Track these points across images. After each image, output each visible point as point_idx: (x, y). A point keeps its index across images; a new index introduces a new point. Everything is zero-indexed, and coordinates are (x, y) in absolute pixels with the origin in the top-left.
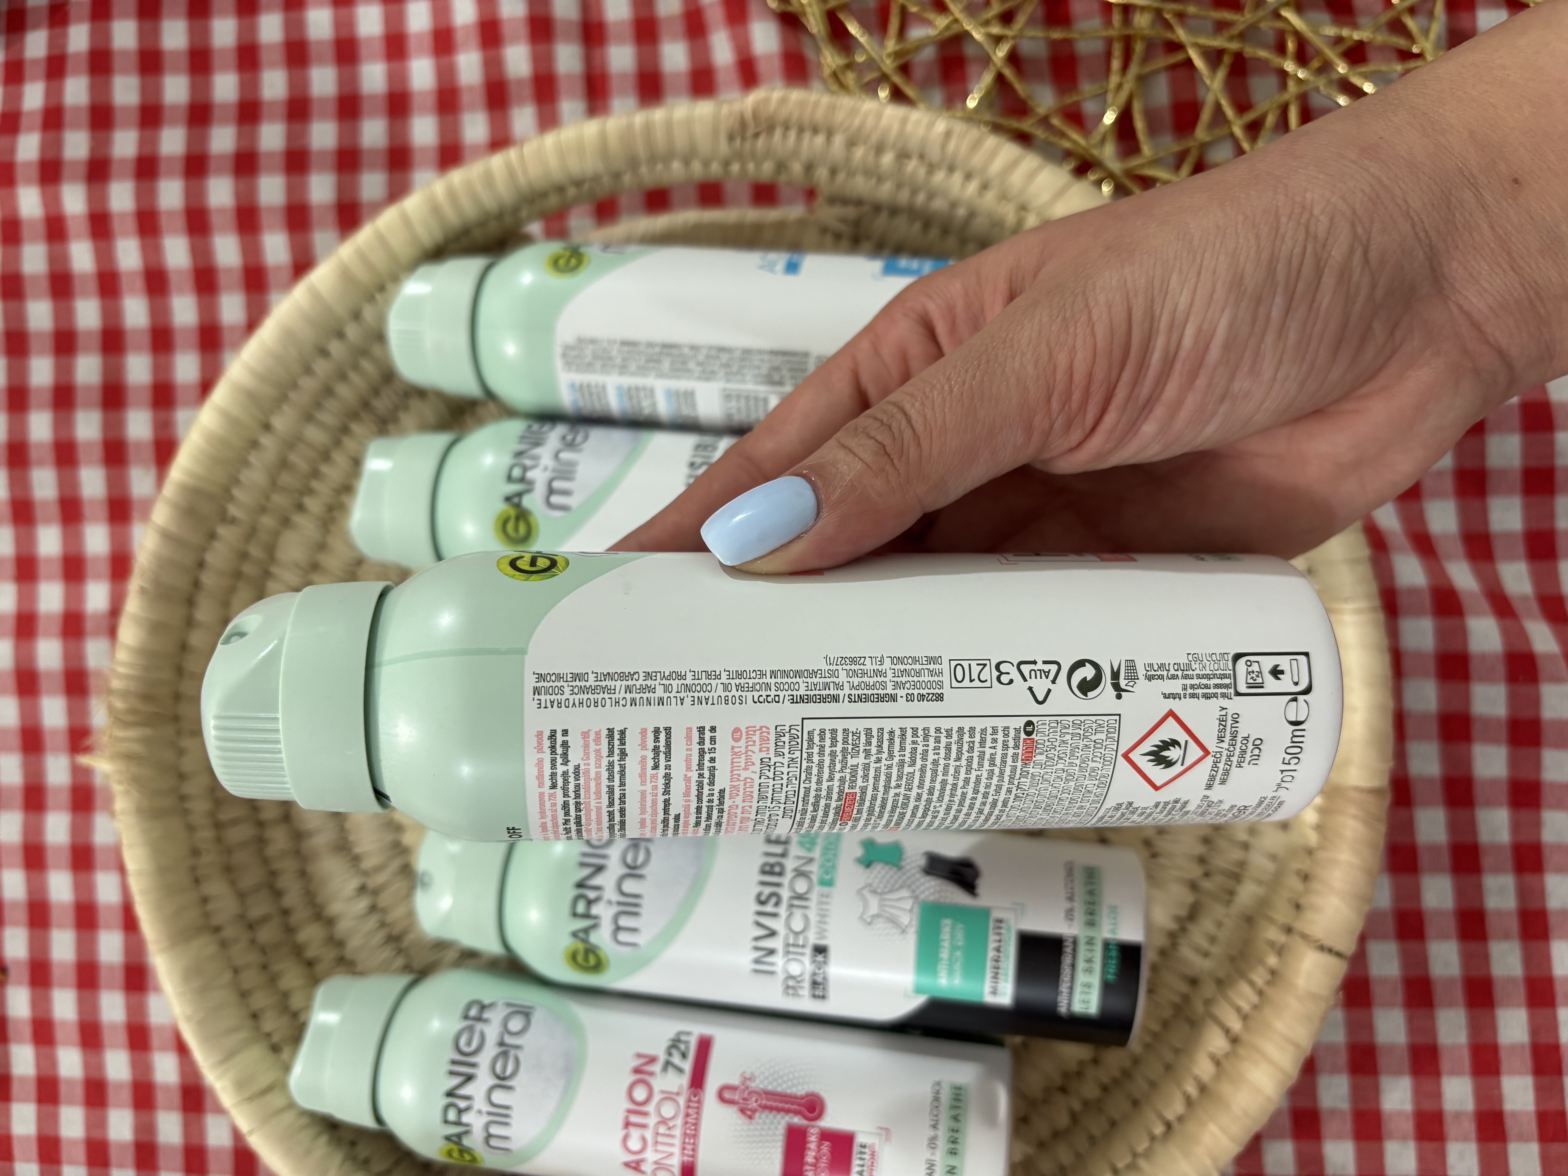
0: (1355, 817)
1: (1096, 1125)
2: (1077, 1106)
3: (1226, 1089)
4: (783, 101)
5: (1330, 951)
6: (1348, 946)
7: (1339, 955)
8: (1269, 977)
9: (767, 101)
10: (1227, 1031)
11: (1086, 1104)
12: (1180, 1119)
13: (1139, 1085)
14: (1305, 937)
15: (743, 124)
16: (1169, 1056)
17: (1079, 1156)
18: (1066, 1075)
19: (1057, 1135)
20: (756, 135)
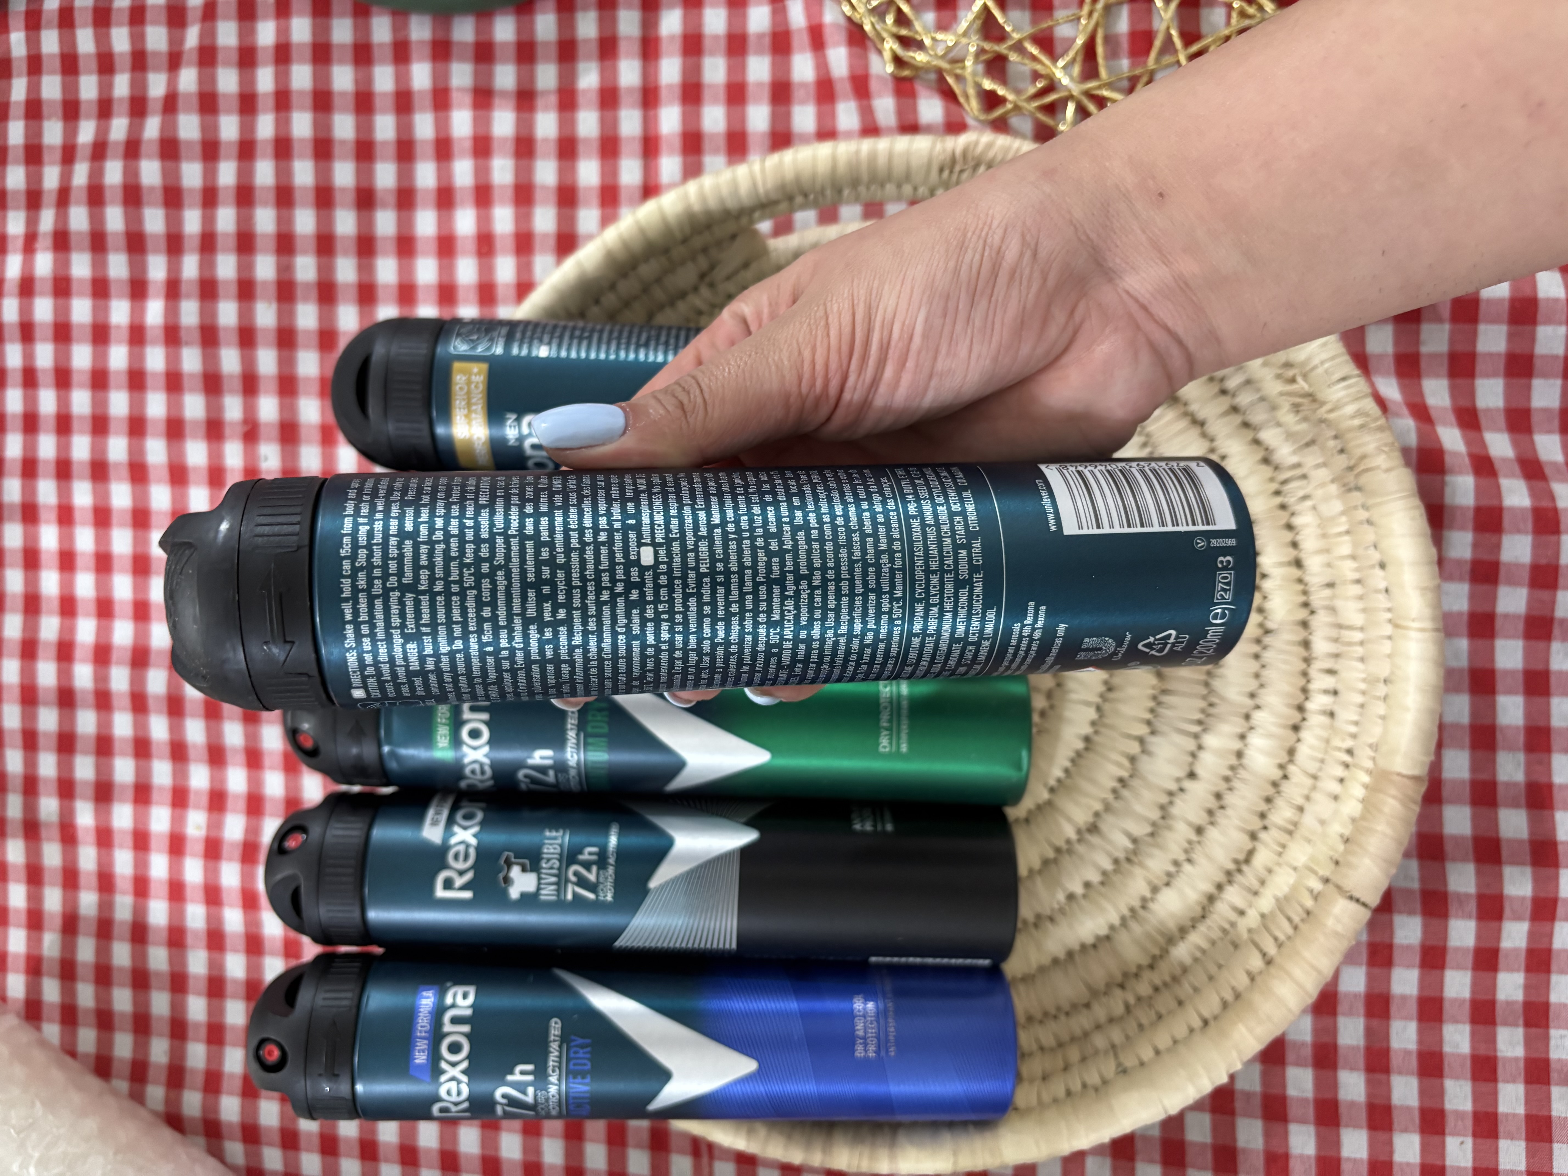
0: (1394, 797)
1: (1144, 1016)
2: (1132, 1000)
3: (1257, 998)
4: (990, 146)
5: (1358, 901)
6: (1374, 900)
7: (1364, 905)
8: (1305, 916)
9: (977, 143)
10: (1264, 955)
11: (1139, 999)
12: (1216, 1018)
13: (1186, 989)
14: (1339, 888)
15: (953, 161)
16: (1213, 969)
17: (1128, 1038)
18: (1125, 975)
19: (1111, 1020)
20: (962, 171)
